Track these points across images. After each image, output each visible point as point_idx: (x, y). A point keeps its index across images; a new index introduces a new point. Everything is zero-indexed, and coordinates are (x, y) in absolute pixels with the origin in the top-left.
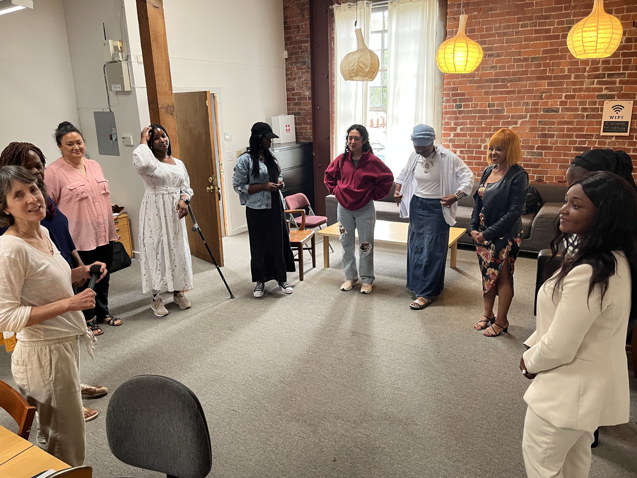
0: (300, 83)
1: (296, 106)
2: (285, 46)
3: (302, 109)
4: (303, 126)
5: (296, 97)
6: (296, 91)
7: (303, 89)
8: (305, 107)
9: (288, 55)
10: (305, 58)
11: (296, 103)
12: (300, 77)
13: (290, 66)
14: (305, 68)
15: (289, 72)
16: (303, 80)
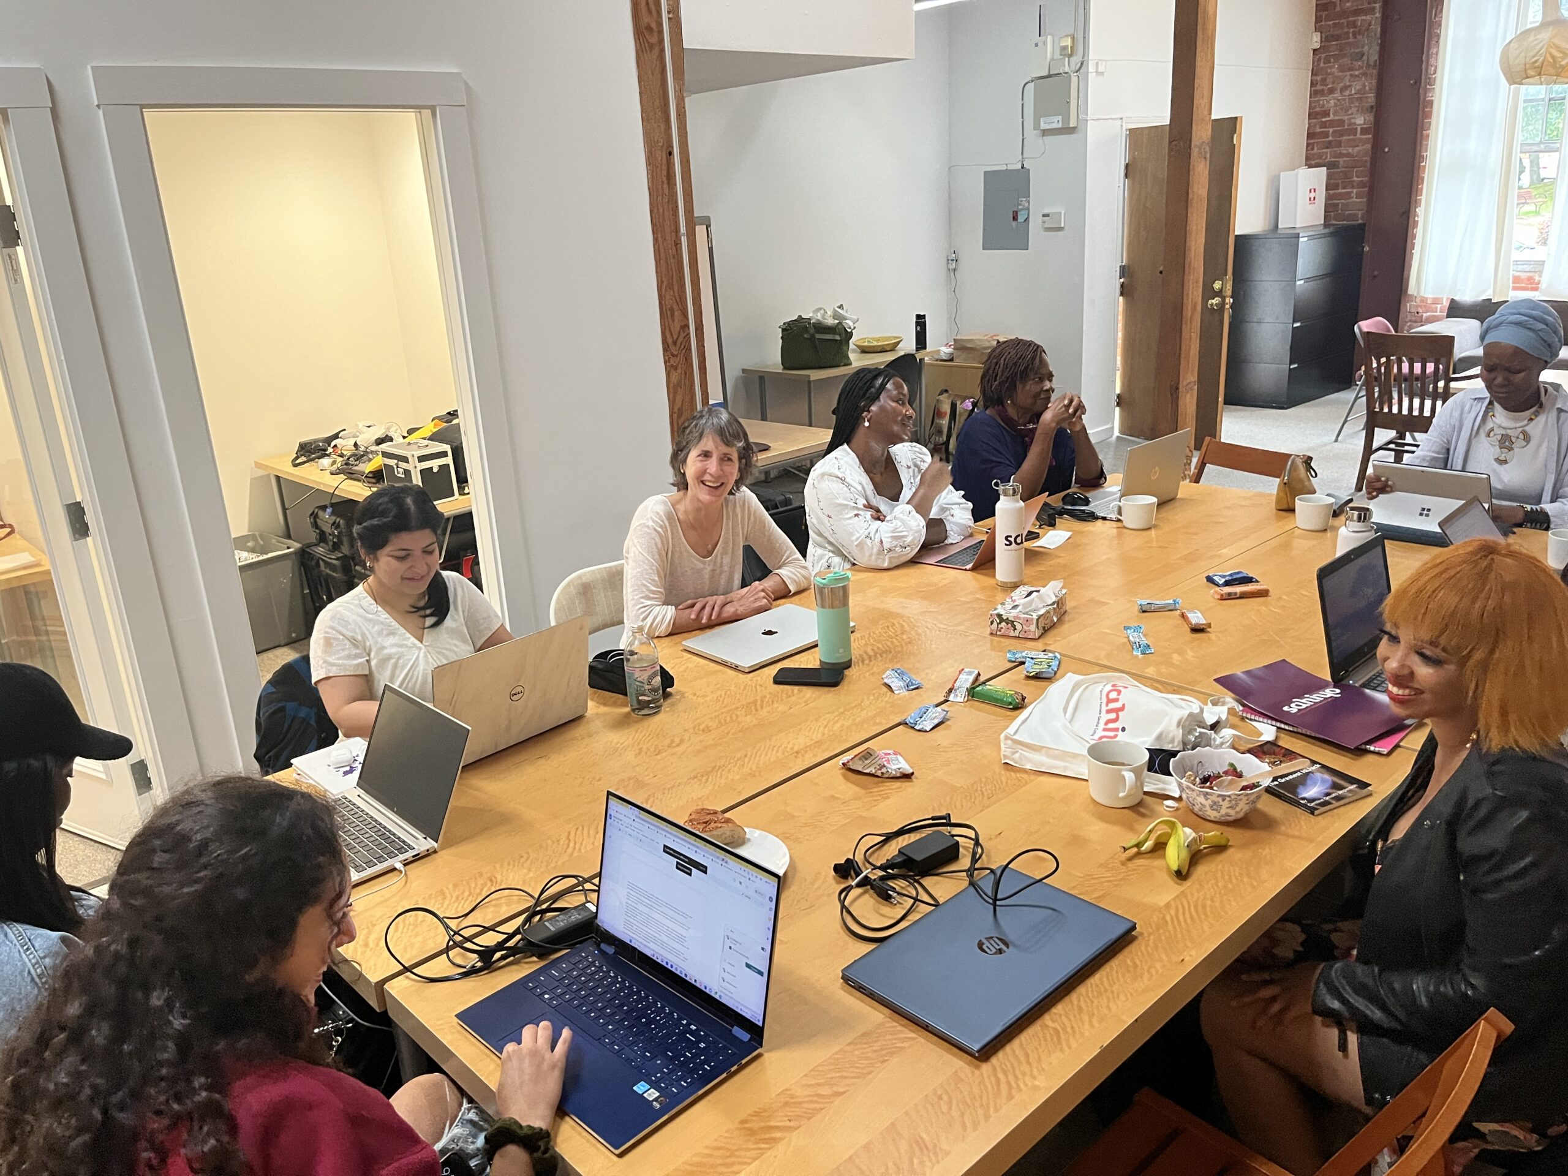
0: (1344, 100)
1: (1327, 148)
2: (1316, 23)
3: (1341, 155)
4: (1339, 191)
5: (1331, 130)
6: (1332, 117)
7: (1350, 112)
8: (1350, 150)
9: (1321, 42)
10: (1363, 47)
11: (1330, 142)
12: (1346, 88)
13: (1322, 65)
14: (1361, 67)
15: (1319, 78)
16: (1353, 92)
